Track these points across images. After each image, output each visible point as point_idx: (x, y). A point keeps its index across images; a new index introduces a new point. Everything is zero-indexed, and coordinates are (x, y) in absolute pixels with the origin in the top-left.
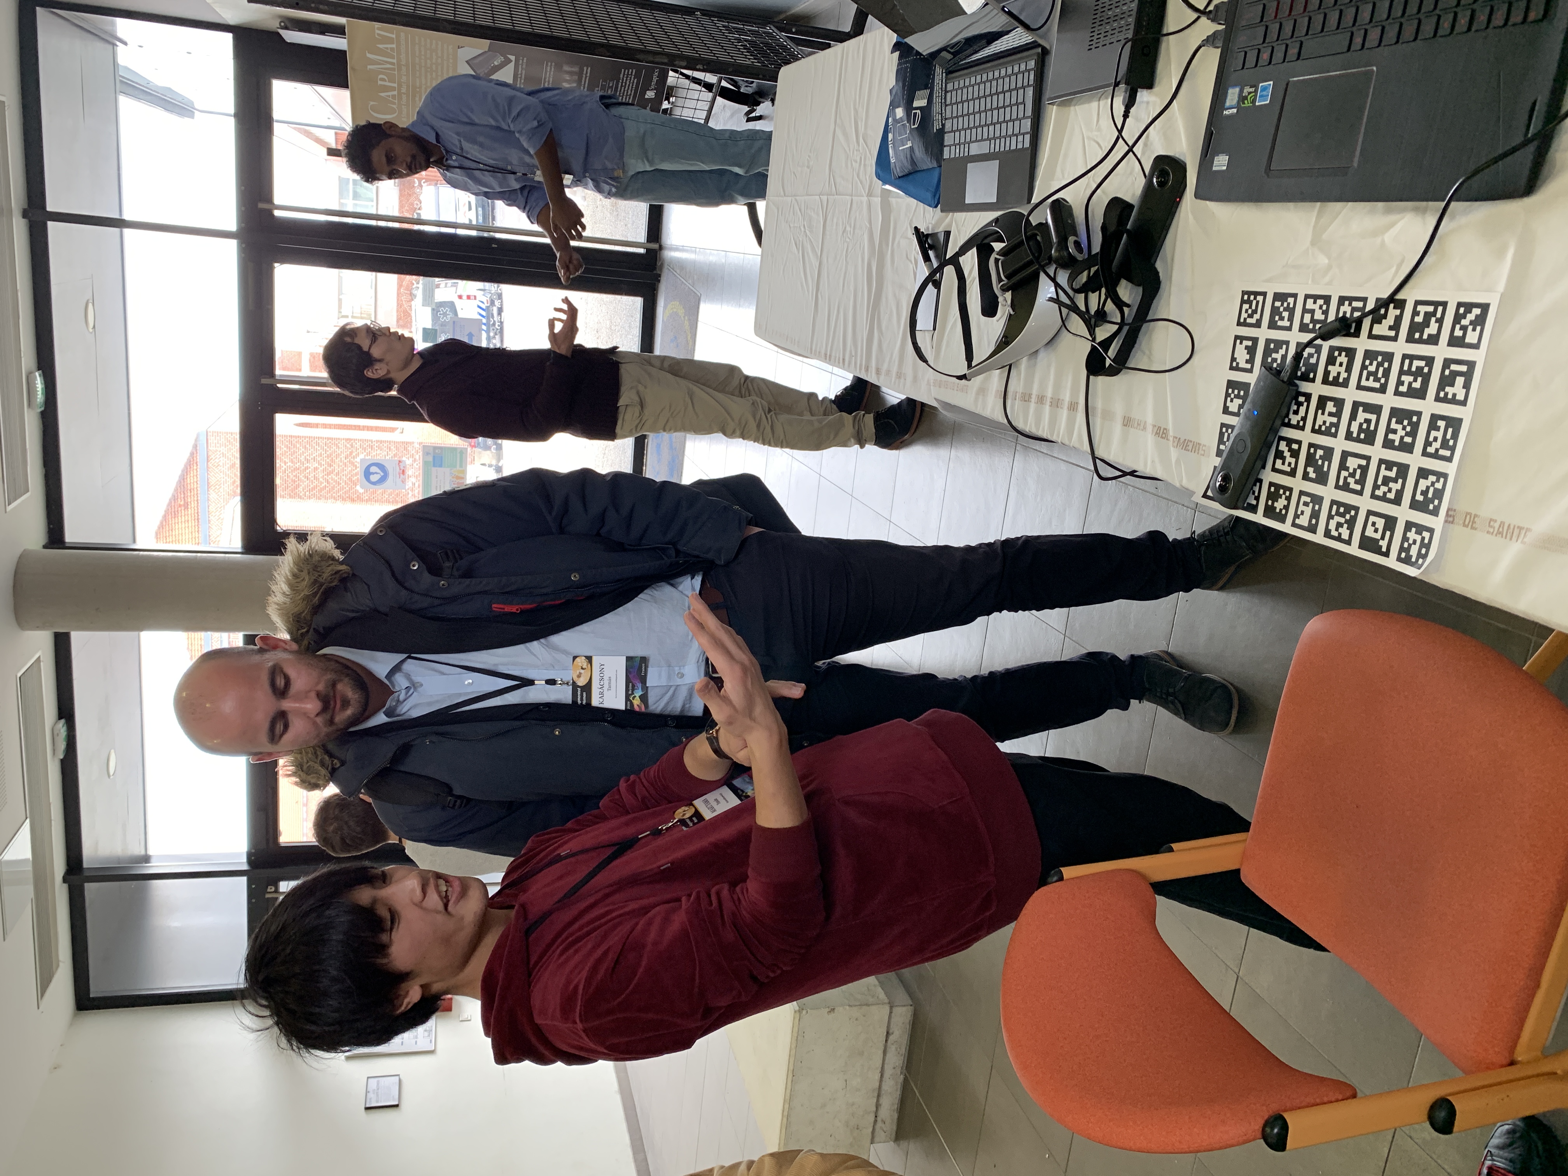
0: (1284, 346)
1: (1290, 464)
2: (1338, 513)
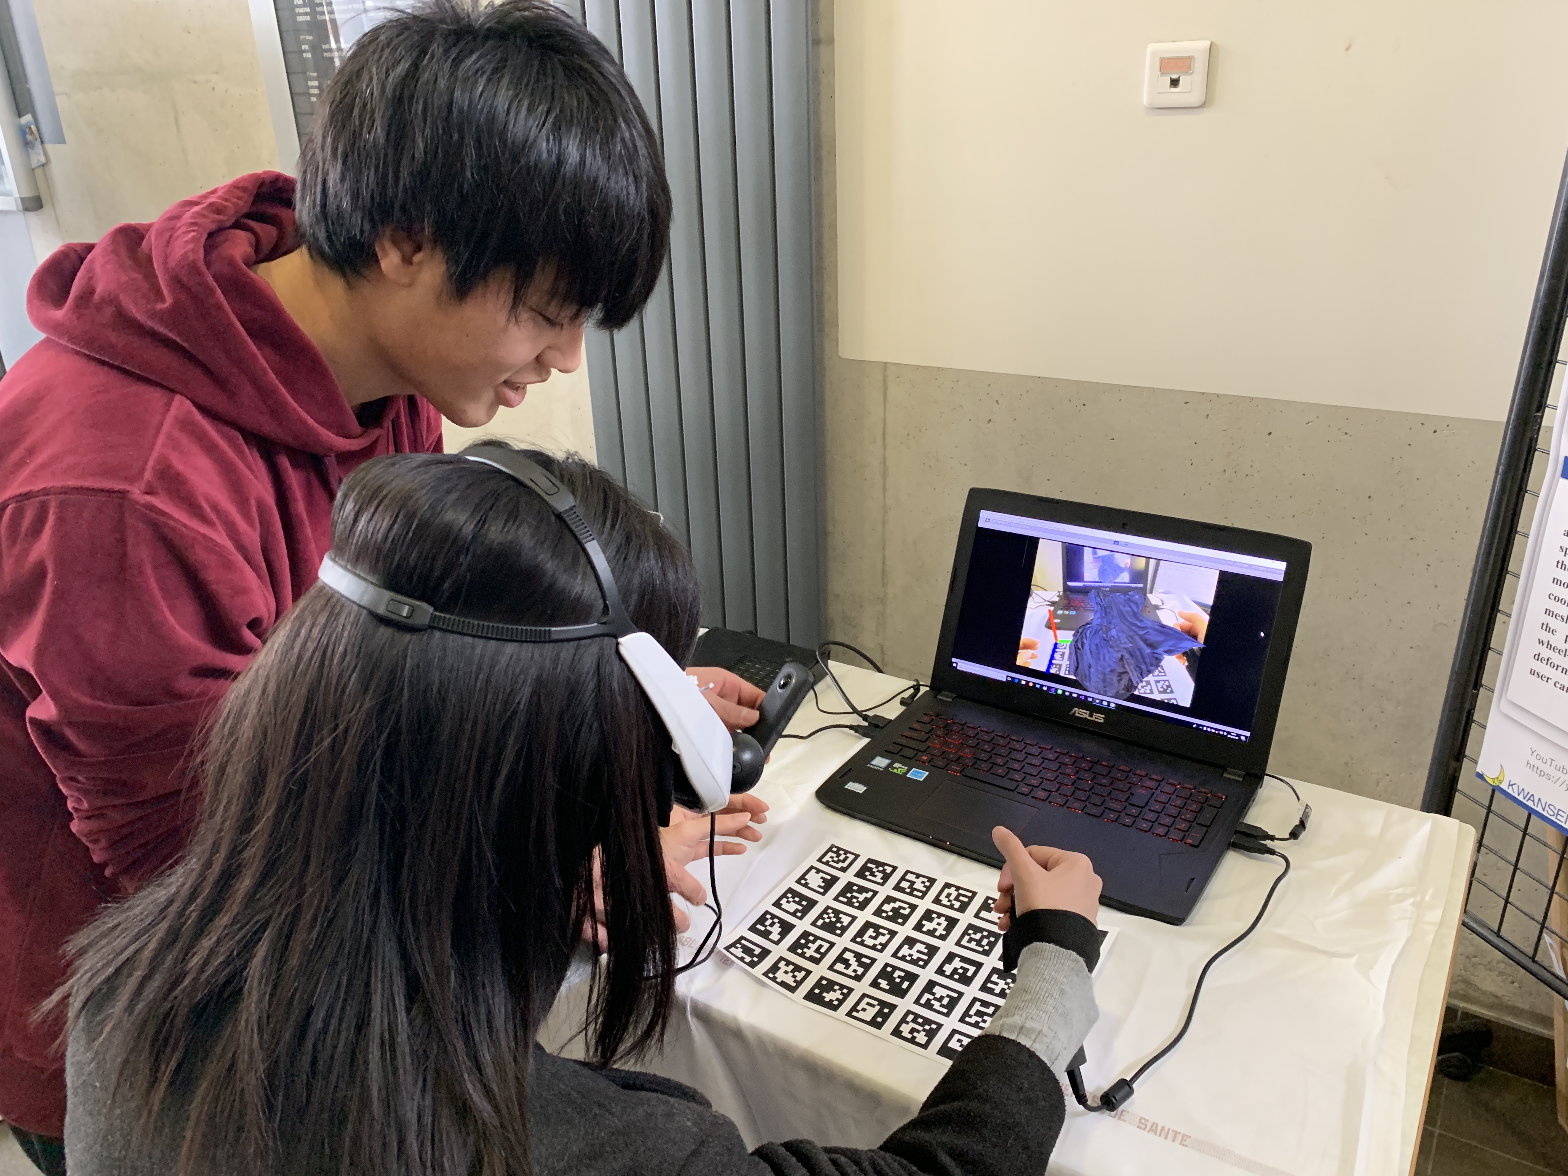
0: (870, 894)
1: (855, 971)
2: (914, 1021)
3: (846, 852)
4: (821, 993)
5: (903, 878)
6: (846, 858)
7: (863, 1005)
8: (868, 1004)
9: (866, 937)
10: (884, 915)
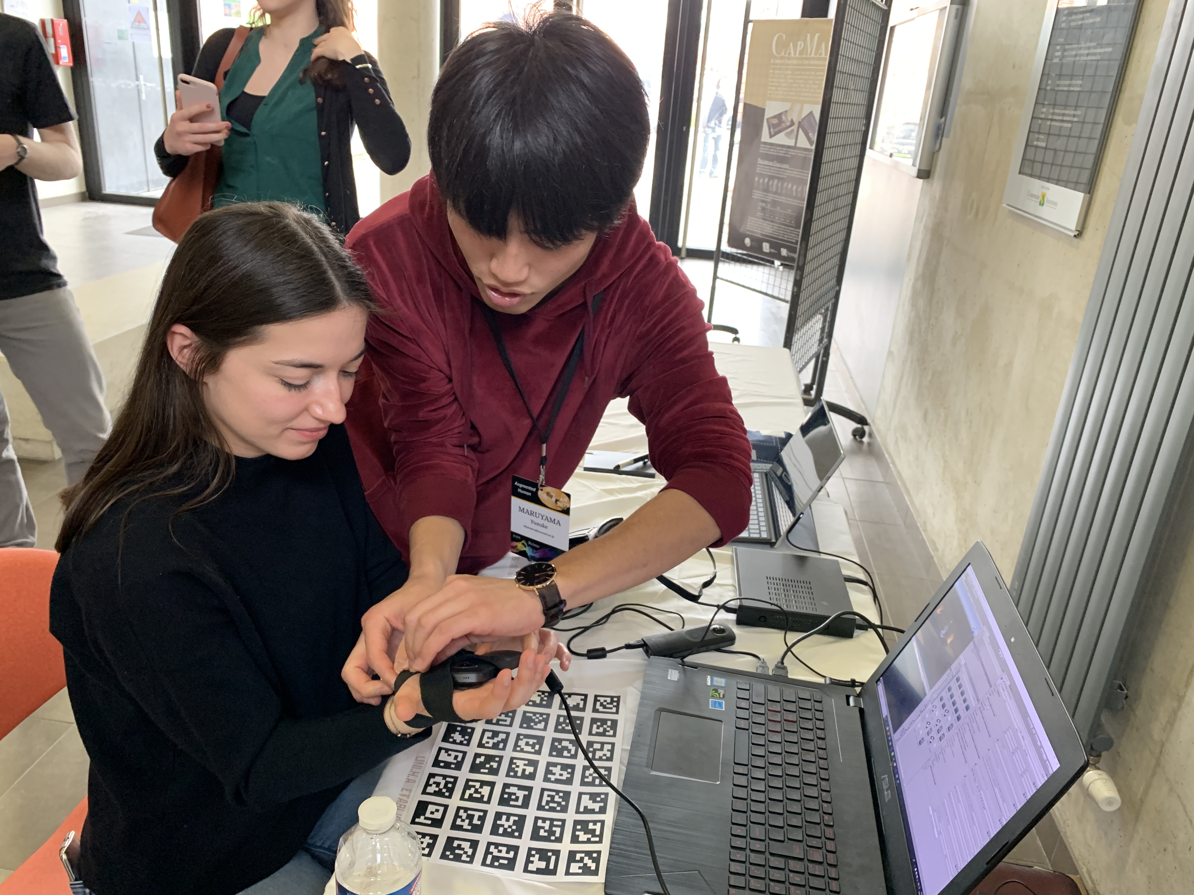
0: (575, 731)
3: (617, 707)
4: (458, 731)
5: (603, 744)
6: (611, 708)
7: (453, 754)
8: (456, 757)
9: (525, 740)
10: (556, 744)
